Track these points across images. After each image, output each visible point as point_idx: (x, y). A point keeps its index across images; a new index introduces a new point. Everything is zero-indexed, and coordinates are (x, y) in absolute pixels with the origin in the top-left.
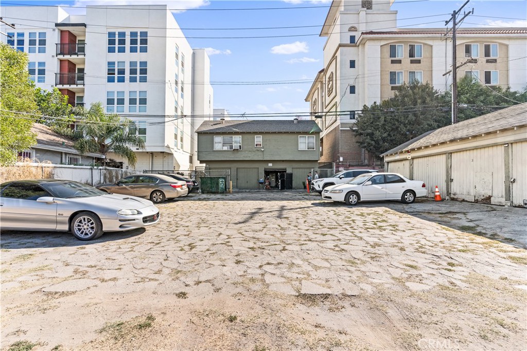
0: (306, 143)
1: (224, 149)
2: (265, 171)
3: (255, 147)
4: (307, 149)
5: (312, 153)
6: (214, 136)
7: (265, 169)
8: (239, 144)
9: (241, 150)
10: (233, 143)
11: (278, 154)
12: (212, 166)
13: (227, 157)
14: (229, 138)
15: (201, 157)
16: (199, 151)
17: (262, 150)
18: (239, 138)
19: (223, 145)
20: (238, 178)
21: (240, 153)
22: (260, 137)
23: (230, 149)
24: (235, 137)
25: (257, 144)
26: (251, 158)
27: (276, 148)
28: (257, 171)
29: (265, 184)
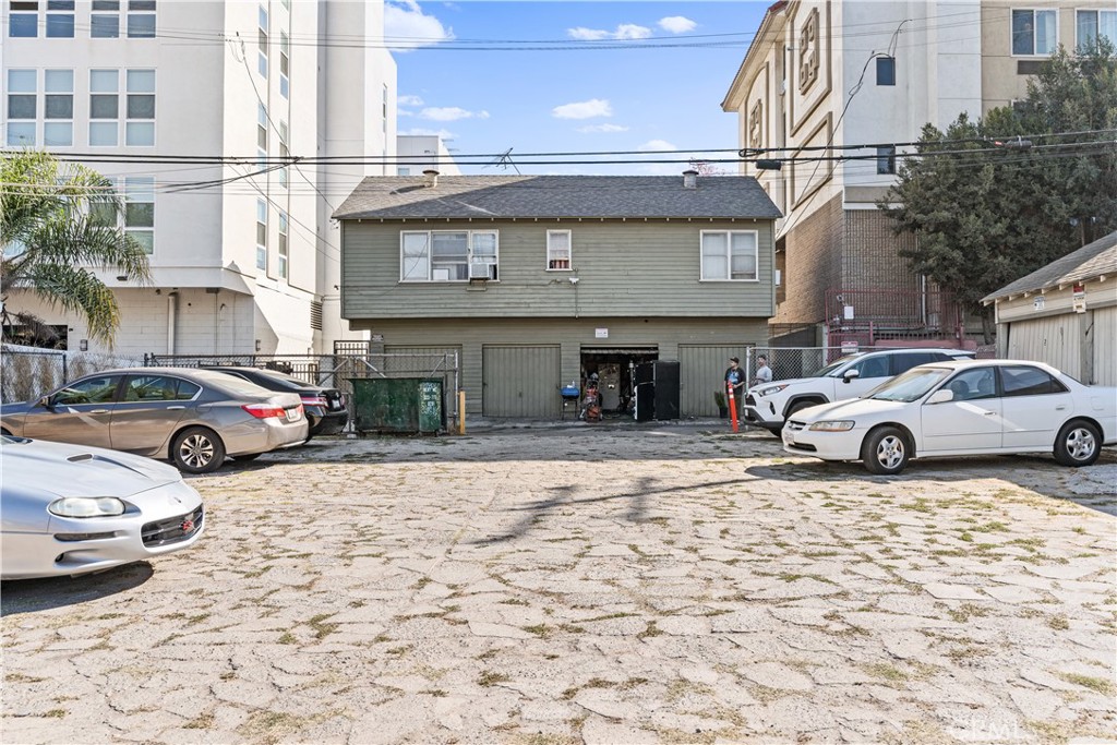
0: (725, 256)
1: (436, 279)
2: (582, 355)
3: (548, 269)
4: (729, 279)
5: (747, 291)
6: (401, 232)
7: (582, 348)
8: (492, 259)
9: (498, 280)
10: (470, 256)
11: (627, 296)
12: (395, 337)
13: (448, 306)
14: (454, 239)
15: (353, 307)
16: (347, 284)
17: (574, 280)
18: (490, 238)
19: (432, 265)
20: (489, 380)
21: (495, 291)
22: (566, 235)
23: (459, 278)
24: (475, 235)
25: (555, 261)
26: (532, 310)
27: (621, 273)
28: (554, 357)
29: (582, 400)
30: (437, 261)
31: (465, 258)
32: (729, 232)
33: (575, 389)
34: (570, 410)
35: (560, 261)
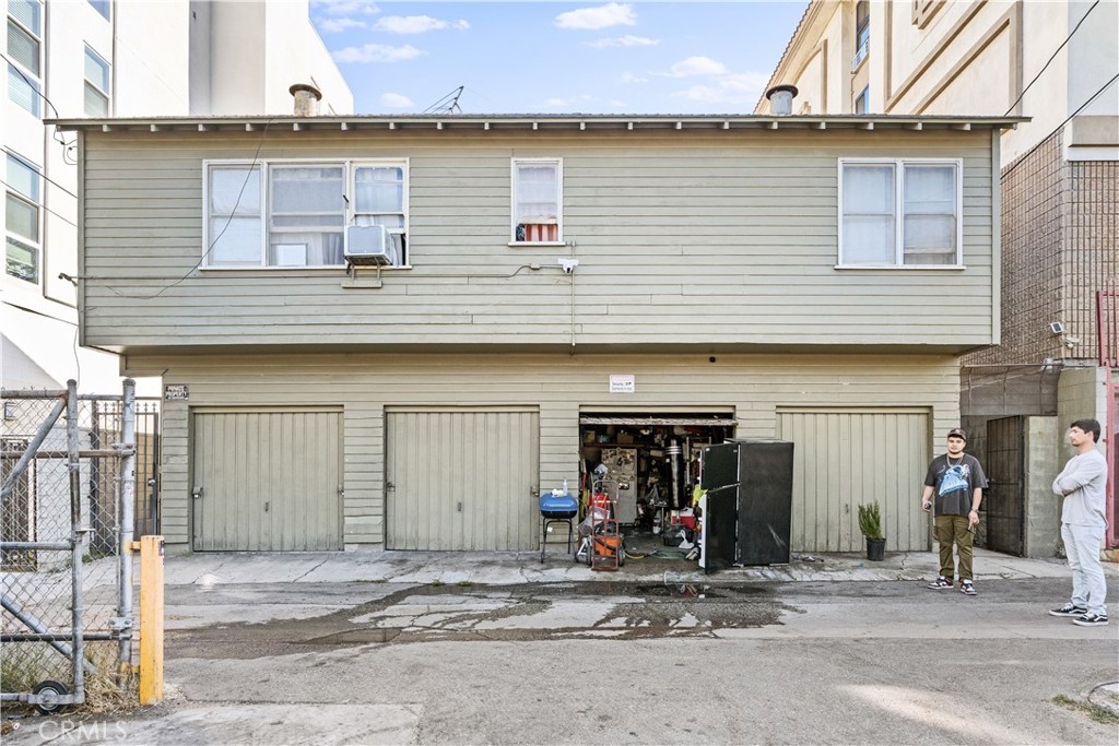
0: (889, 217)
1: (282, 263)
2: (584, 429)
3: (513, 242)
4: (900, 265)
5: (937, 291)
6: (205, 163)
7: (582, 415)
8: (397, 221)
9: (407, 266)
10: (349, 213)
11: (680, 300)
12: (210, 389)
13: (303, 320)
14: (318, 178)
15: (105, 322)
16: (91, 273)
17: (567, 263)
18: (393, 177)
19: (271, 235)
20: (396, 477)
21: (402, 290)
22: (550, 170)
23: (327, 262)
24: (360, 170)
25: (529, 227)
26: (480, 329)
27: (667, 250)
28: (526, 433)
29: (581, 520)
30: (279, 226)
31: (340, 220)
32: (900, 162)
33: (568, 497)
34: (558, 538)
35: (540, 227)
